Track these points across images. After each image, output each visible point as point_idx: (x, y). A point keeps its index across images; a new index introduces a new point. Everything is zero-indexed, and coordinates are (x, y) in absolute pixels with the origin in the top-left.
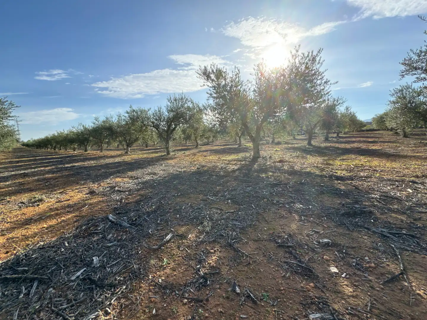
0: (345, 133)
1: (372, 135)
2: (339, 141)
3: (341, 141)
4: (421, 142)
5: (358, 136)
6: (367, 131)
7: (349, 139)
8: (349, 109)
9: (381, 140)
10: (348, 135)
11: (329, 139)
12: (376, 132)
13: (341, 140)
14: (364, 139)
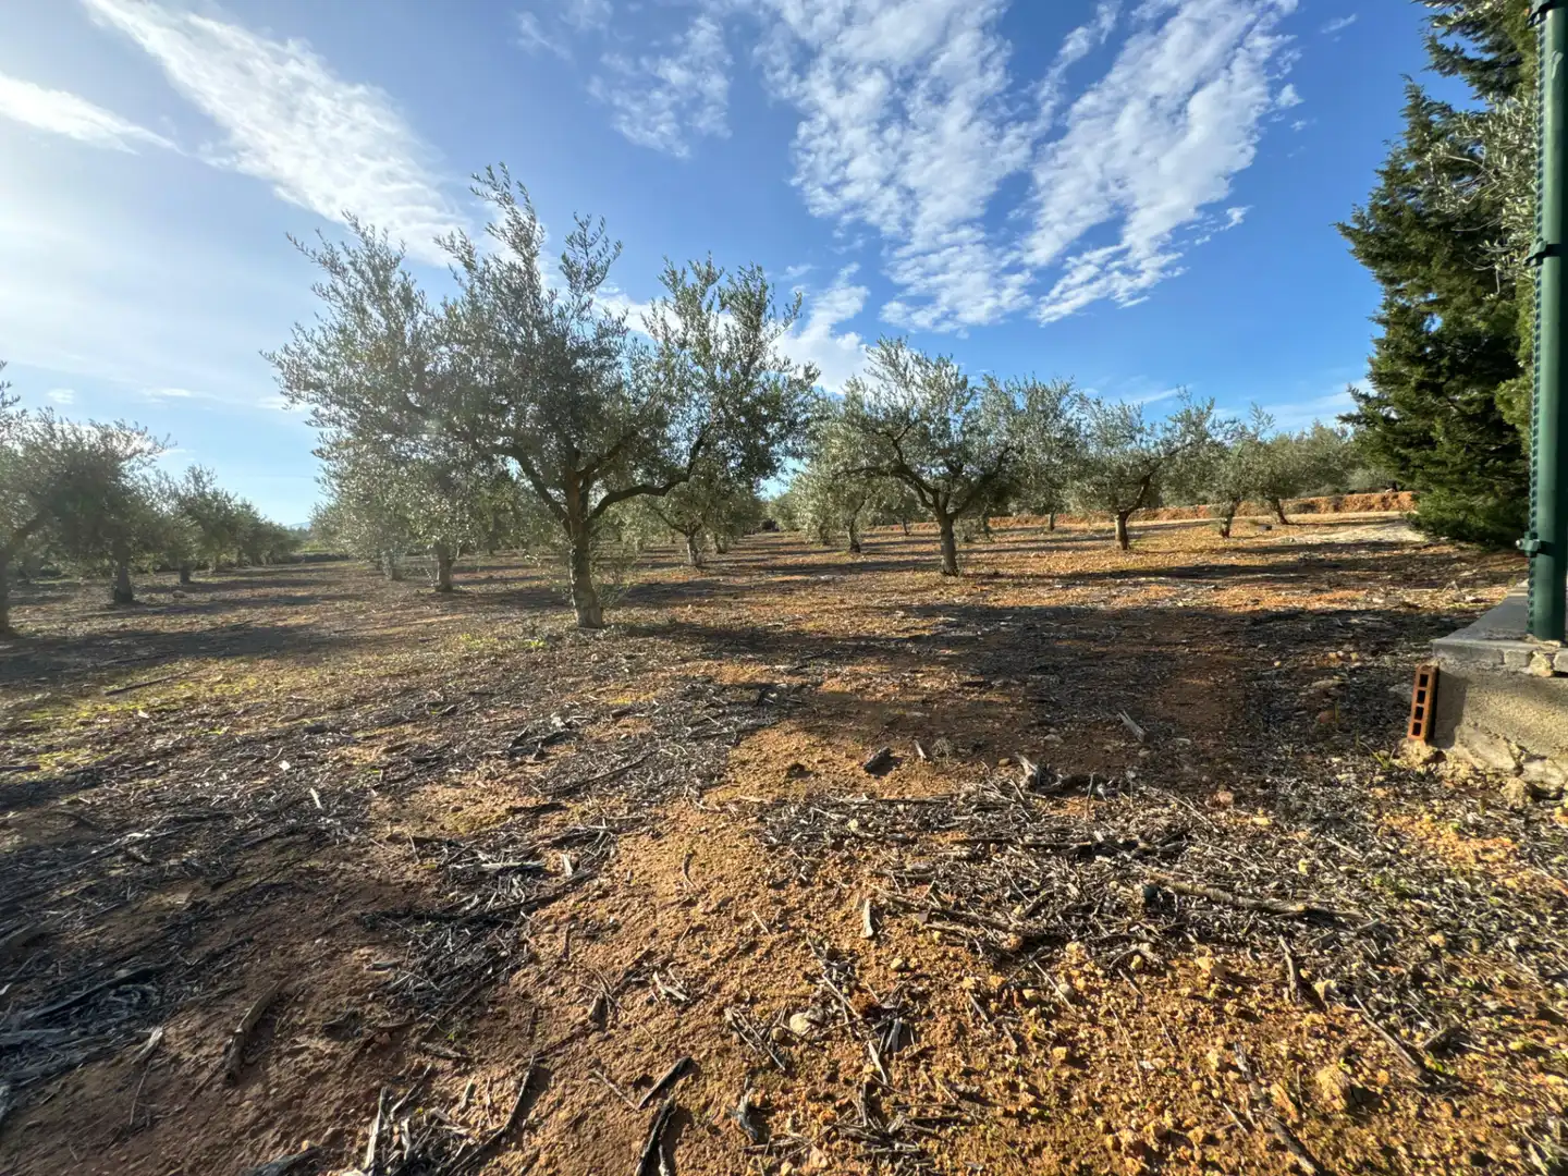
0: (219, 570)
1: (314, 576)
2: (182, 602)
3: (191, 602)
4: (418, 594)
5: (269, 578)
6: (309, 559)
7: (228, 595)
8: (205, 479)
9: (334, 590)
10: (229, 579)
11: (137, 597)
12: (329, 565)
13: (193, 597)
14: (281, 591)
